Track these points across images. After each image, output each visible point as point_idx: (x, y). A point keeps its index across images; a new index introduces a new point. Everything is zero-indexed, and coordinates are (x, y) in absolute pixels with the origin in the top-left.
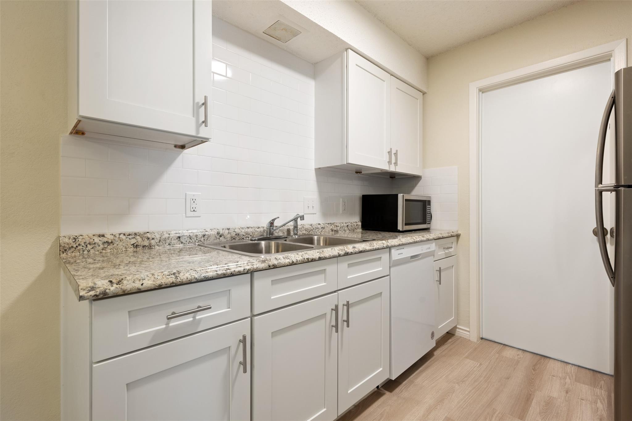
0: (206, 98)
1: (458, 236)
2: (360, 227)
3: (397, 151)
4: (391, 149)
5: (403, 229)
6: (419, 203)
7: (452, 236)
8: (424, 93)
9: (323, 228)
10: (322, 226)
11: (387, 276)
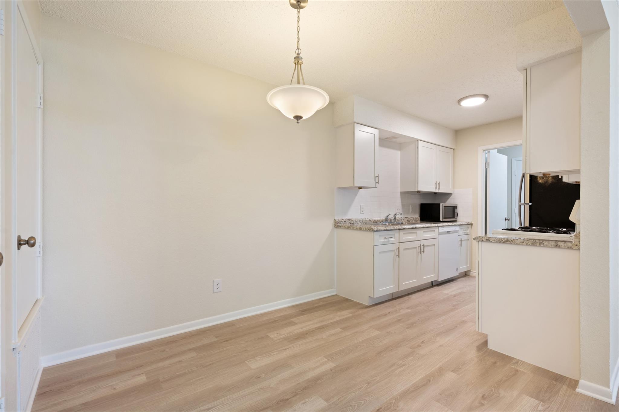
0: (378, 175)
1: (472, 224)
2: (419, 219)
3: (440, 182)
4: (437, 182)
5: (442, 220)
6: (451, 207)
7: (468, 224)
8: (454, 149)
9: (404, 219)
10: (403, 218)
11: (437, 238)
